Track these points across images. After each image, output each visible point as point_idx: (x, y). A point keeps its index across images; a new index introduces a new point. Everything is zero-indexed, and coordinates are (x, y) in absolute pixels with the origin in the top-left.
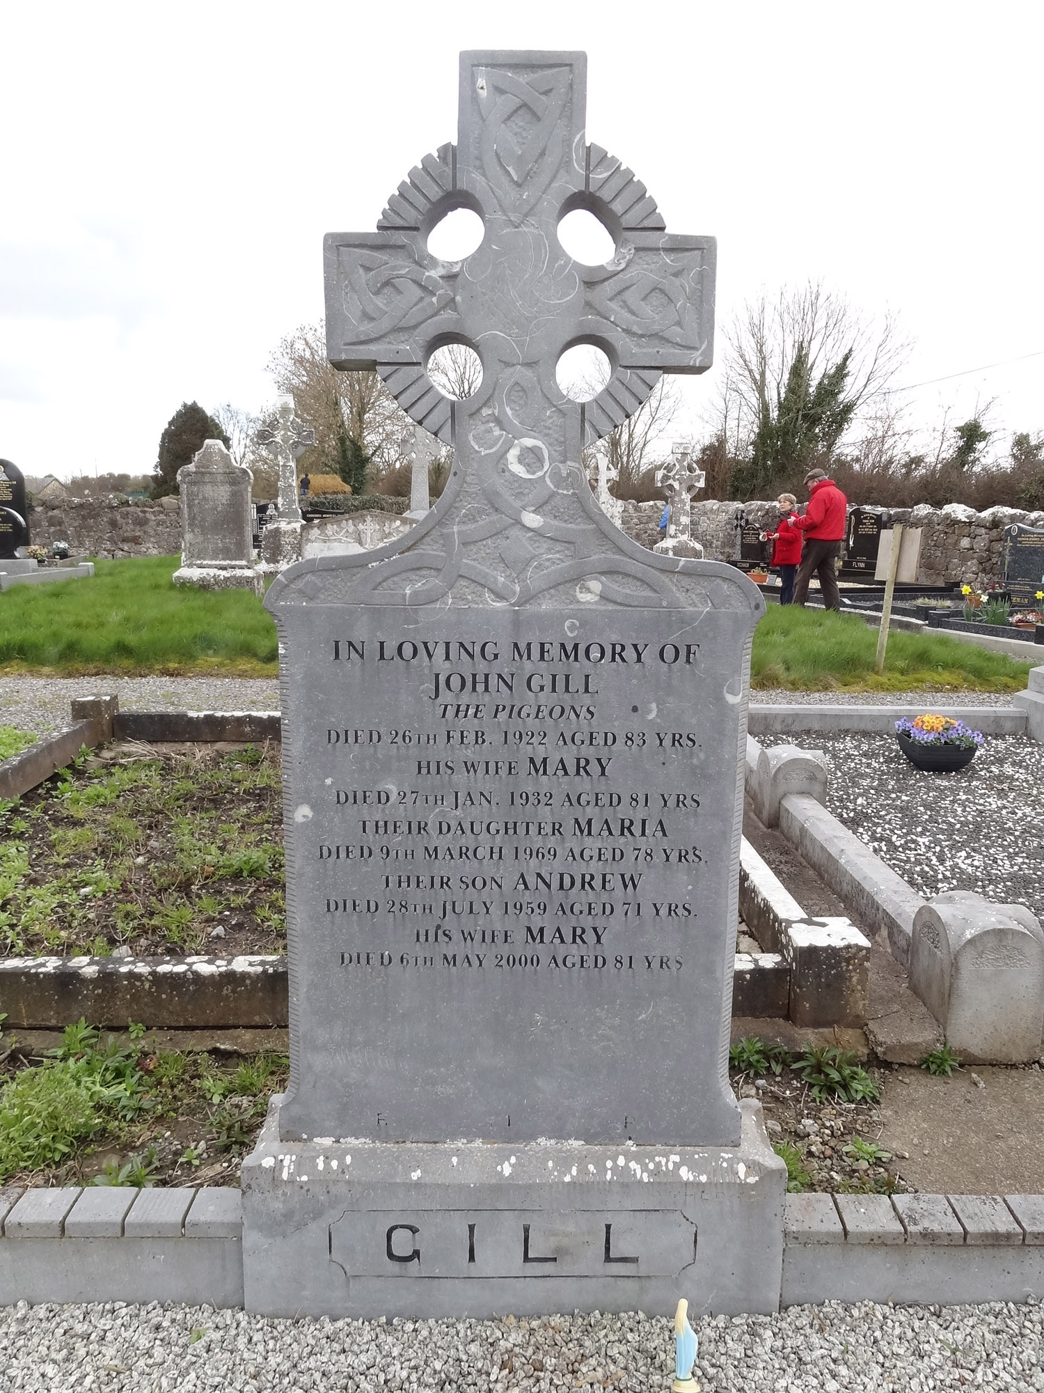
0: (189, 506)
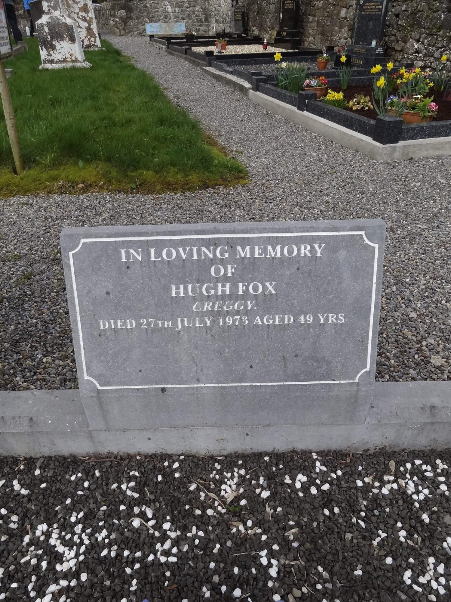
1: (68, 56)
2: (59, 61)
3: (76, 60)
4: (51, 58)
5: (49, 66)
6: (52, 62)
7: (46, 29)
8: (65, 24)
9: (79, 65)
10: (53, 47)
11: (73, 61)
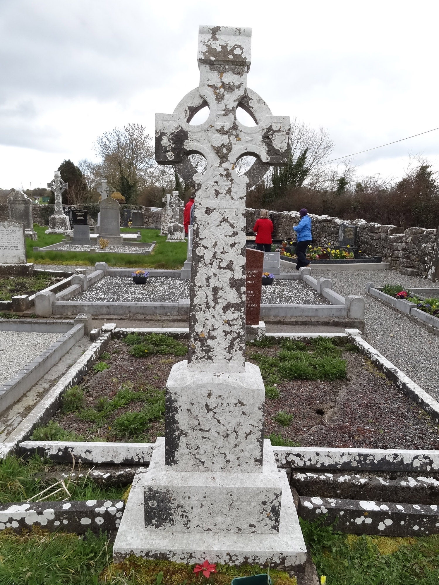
0: (11, 211)
1: (179, 237)
2: (175, 239)
3: (182, 239)
4: (171, 238)
5: (170, 241)
6: (172, 239)
7: (172, 228)
8: (180, 226)
9: (182, 241)
10: (173, 234)
11: (180, 239)
